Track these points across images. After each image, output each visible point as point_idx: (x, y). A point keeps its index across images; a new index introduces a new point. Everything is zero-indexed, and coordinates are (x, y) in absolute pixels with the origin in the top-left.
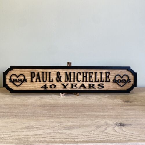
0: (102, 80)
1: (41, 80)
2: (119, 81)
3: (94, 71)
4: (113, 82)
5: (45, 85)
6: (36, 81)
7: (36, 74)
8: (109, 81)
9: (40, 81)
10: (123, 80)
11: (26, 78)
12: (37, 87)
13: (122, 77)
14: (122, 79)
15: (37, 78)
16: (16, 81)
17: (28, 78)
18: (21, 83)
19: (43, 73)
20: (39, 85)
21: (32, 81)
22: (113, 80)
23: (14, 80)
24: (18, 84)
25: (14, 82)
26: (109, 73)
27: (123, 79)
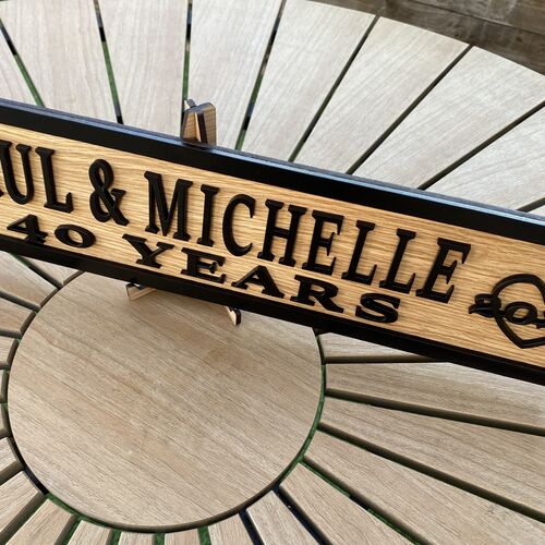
0: (401, 278)
3: (353, 212)
5: (33, 221)
8: (445, 298)
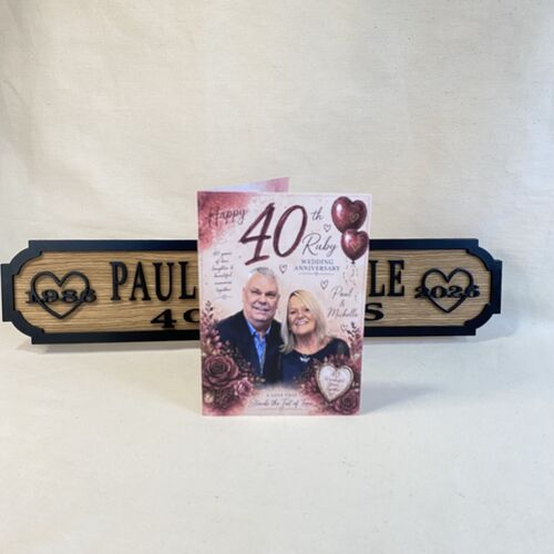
0: (378, 290)
1: (153, 294)
2: (438, 292)
4: (416, 297)
5: (168, 313)
6: (133, 298)
7: (132, 270)
8: (402, 294)
9: (147, 298)
10: (450, 288)
11: (94, 285)
12: (134, 320)
13: (447, 279)
14: (446, 286)
15: (136, 286)
17: (103, 287)
19: (158, 266)
20: (142, 311)
21: (116, 297)
22: (417, 289)
23: (46, 293)
25: (46, 301)
26: (401, 263)
27: (451, 284)
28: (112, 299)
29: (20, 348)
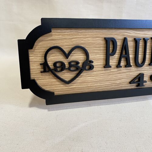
1: (132, 62)
6: (118, 66)
7: (119, 44)
9: (128, 65)
11: (91, 57)
12: (118, 82)
15: (121, 57)
16: (62, 67)
17: (97, 58)
18: (76, 72)
20: (124, 75)
21: (107, 65)
23: (55, 64)
24: (67, 75)
25: (56, 70)
28: (105, 67)
29: (31, 105)
